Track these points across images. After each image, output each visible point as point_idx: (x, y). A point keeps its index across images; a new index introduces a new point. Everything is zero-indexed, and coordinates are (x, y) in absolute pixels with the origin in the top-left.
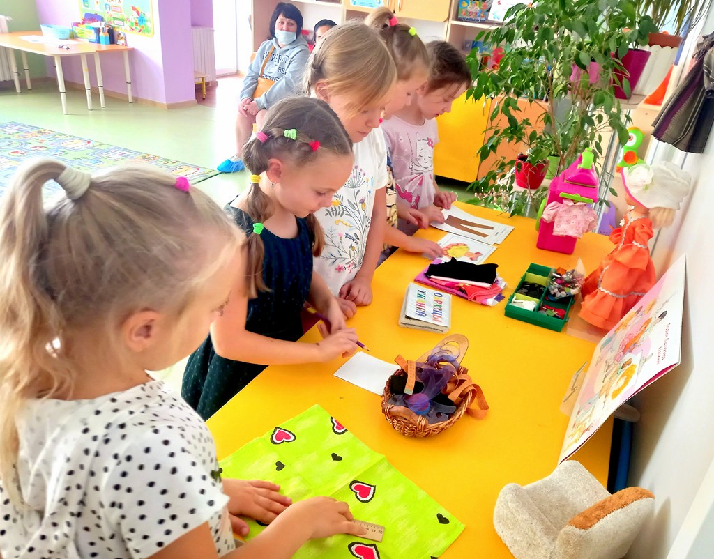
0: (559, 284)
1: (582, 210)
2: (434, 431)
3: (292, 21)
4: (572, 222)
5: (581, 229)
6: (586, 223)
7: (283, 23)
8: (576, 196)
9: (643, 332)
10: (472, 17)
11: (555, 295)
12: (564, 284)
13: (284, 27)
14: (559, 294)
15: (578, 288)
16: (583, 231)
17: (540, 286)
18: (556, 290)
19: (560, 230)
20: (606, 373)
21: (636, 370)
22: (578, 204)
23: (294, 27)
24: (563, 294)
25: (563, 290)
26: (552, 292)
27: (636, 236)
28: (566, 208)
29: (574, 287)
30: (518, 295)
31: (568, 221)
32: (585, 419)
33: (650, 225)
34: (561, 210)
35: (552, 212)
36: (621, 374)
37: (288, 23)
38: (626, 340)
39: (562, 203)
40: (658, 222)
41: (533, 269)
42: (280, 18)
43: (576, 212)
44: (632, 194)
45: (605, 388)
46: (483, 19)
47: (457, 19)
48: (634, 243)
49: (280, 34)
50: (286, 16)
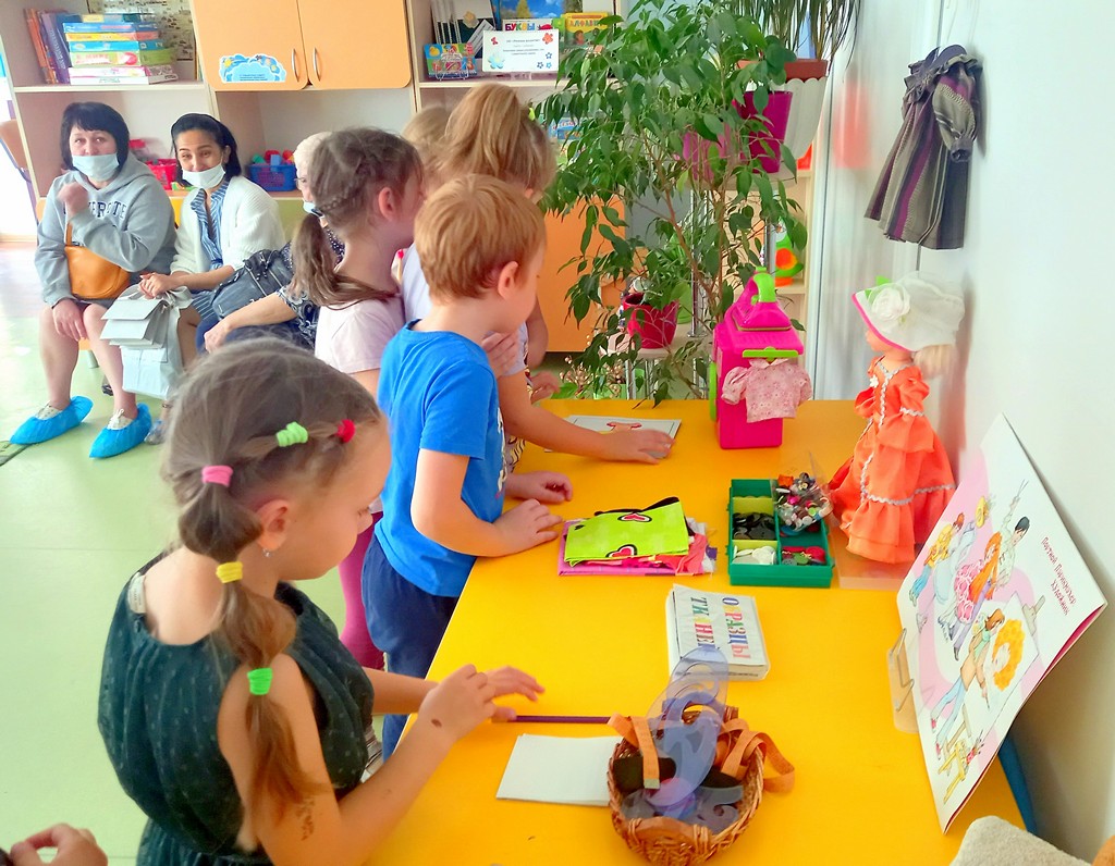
0: (794, 505)
1: (783, 370)
2: (724, 845)
3: (101, 134)
4: (774, 394)
5: (791, 404)
6: (796, 391)
7: (82, 141)
8: (770, 351)
9: (995, 559)
10: (452, 71)
11: (793, 525)
12: (803, 502)
13: (87, 147)
14: (800, 523)
15: (827, 504)
16: (795, 405)
17: (762, 515)
18: (794, 517)
19: (757, 412)
20: (951, 644)
21: (1025, 629)
22: (775, 363)
23: (109, 143)
24: (807, 521)
25: (806, 514)
26: (788, 522)
27: (903, 398)
28: (757, 374)
29: (820, 504)
30: (737, 543)
31: (768, 395)
32: (958, 734)
33: (919, 377)
34: (751, 379)
35: (738, 386)
36: (993, 640)
37: (93, 140)
38: (962, 578)
39: (748, 366)
40: (930, 369)
41: (739, 489)
42: (75, 132)
43: (775, 376)
44: (883, 335)
45: (969, 671)
46: (473, 71)
47: (428, 78)
48: (903, 410)
49: (84, 162)
50: (86, 128)
